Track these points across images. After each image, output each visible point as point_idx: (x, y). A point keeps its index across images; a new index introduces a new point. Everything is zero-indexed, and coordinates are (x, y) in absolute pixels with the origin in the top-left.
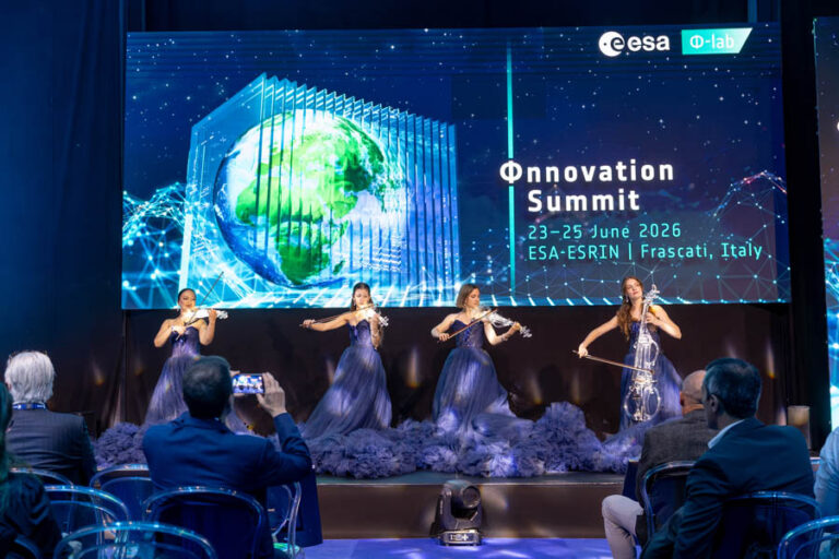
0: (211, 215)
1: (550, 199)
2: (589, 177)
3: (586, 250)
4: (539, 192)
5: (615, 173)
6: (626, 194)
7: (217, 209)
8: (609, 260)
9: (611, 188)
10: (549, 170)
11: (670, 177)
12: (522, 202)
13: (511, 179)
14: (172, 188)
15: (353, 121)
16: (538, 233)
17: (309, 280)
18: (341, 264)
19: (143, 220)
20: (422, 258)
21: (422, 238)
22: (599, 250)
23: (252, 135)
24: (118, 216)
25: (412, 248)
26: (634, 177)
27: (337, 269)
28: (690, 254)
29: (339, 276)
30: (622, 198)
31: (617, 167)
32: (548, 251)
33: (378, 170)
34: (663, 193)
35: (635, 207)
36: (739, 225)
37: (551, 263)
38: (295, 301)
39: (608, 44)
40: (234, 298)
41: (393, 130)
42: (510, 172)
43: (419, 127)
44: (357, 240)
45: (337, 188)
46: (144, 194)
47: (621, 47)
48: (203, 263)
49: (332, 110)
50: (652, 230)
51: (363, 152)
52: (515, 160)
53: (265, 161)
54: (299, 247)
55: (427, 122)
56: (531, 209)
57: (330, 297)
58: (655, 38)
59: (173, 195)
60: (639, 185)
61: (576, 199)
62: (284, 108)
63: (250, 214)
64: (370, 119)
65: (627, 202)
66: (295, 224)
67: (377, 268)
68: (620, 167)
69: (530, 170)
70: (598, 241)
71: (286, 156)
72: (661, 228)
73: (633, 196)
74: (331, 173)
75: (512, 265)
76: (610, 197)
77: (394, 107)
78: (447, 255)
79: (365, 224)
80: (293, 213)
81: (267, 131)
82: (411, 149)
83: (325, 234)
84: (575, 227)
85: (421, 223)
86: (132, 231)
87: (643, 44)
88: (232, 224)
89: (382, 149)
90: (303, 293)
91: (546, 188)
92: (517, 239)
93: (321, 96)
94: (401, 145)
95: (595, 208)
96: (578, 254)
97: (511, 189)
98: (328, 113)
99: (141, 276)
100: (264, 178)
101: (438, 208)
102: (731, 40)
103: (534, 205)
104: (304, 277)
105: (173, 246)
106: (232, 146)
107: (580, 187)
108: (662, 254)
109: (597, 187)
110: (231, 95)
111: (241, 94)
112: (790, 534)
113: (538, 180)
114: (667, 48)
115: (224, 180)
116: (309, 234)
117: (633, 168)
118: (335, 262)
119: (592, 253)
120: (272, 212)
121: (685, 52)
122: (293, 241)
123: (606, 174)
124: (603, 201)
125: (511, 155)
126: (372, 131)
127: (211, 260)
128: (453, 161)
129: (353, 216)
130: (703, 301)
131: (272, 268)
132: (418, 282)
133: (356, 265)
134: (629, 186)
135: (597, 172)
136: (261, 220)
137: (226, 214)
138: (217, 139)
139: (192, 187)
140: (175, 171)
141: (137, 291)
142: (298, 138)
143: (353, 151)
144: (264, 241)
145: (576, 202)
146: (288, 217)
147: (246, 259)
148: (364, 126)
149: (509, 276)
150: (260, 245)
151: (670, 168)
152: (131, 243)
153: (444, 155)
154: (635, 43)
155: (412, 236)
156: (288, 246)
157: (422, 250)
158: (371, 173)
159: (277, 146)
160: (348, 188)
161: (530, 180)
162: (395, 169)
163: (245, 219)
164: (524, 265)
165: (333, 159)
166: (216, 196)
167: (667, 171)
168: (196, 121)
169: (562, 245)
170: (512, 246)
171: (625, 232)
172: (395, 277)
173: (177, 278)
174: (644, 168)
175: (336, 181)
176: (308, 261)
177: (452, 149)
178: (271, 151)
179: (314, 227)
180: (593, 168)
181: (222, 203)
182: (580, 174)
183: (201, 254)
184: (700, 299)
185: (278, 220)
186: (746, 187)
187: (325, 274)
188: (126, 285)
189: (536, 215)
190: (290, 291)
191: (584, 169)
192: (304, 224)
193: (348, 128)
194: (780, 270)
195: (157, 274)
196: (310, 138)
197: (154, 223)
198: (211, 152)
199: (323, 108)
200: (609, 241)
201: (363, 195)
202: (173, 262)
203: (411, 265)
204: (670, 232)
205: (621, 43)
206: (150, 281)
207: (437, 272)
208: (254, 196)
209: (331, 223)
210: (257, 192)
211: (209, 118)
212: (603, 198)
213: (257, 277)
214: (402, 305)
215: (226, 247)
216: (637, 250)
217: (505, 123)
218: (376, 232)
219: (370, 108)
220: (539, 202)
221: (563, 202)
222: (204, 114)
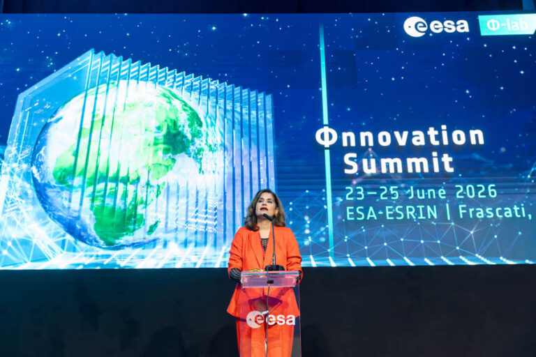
0: (28, 176)
1: (365, 161)
2: (402, 141)
3: (404, 210)
4: (354, 155)
5: (427, 138)
6: (440, 157)
7: (34, 169)
8: (426, 223)
9: (426, 151)
10: (363, 135)
11: (481, 142)
12: (338, 166)
13: (327, 143)
15: (174, 90)
16: (355, 195)
17: (122, 241)
18: (156, 224)
20: (238, 219)
21: (239, 199)
22: (417, 211)
23: (76, 103)
25: (229, 208)
26: (446, 142)
27: (151, 230)
28: (508, 213)
29: (153, 236)
30: (435, 161)
31: (429, 133)
32: (365, 211)
33: (197, 134)
34: (477, 156)
35: (449, 170)
37: (369, 223)
38: (106, 261)
39: (413, 26)
40: (43, 258)
41: (213, 99)
42: (326, 136)
43: (237, 96)
44: (173, 200)
45: (156, 151)
47: (425, 29)
48: (14, 223)
49: (155, 81)
50: (467, 191)
51: (183, 119)
52: (330, 125)
53: (87, 126)
54: (113, 209)
55: (245, 92)
56: (347, 171)
57: (143, 257)
58: (455, 22)
60: (452, 149)
61: (391, 161)
62: (110, 79)
63: (65, 177)
64: (191, 89)
65: (441, 165)
66: (111, 185)
67: (192, 228)
68: (432, 132)
69: (345, 135)
70: (415, 202)
71: (108, 121)
72: (477, 189)
73: (447, 159)
74: (151, 137)
75: (330, 226)
76: (424, 160)
77: (214, 78)
79: (183, 185)
80: (111, 174)
81: (91, 99)
82: (229, 116)
83: (141, 195)
84: (392, 188)
85: (238, 184)
87: (444, 27)
88: (48, 185)
89: (201, 115)
90: (115, 254)
91: (361, 152)
92: (334, 201)
93: (144, 69)
94: (220, 112)
95: (410, 170)
96: (396, 215)
97: (327, 153)
98: (150, 83)
100: (84, 141)
101: (255, 170)
103: (351, 167)
104: (117, 238)
106: (56, 112)
107: (393, 150)
108: (480, 214)
109: (410, 151)
110: (59, 67)
111: (68, 67)
113: (353, 144)
114: (467, 30)
115: (44, 143)
116: (125, 195)
117: (445, 134)
118: (150, 222)
119: (410, 213)
120: (90, 172)
121: (484, 33)
122: (109, 202)
123: (419, 139)
124: (417, 164)
125: (326, 121)
126: (192, 99)
127: (23, 221)
128: (270, 127)
129: (171, 178)
130: (527, 262)
131: (84, 229)
133: (172, 225)
134: (441, 150)
135: (410, 137)
136: (77, 181)
137: (43, 176)
138: (41, 105)
139: (12, 149)
142: (120, 105)
143: (173, 117)
144: (79, 204)
145: (391, 164)
146: (105, 179)
147: (59, 219)
148: (184, 95)
149: (327, 237)
150: (75, 205)
151: (480, 133)
153: (261, 122)
154: (437, 27)
155: (229, 197)
156: (103, 206)
157: (238, 210)
158: (189, 136)
159: (99, 113)
160: (166, 151)
161: (345, 144)
162: (214, 134)
163: (61, 180)
164: (341, 226)
165: (153, 125)
166: (34, 159)
167: (477, 136)
168: (23, 89)
169: (380, 206)
170: (329, 207)
171: (442, 193)
172: (211, 239)
174: (455, 134)
175: (156, 144)
177: (269, 116)
178: (93, 117)
179: (131, 188)
180: (406, 134)
181: (39, 165)
182: (393, 138)
183: (13, 215)
184: (525, 259)
185: (95, 180)
187: (140, 235)
189: (353, 176)
190: (101, 252)
191: (397, 134)
192: (121, 185)
193: (169, 97)
196: (132, 105)
198: (34, 118)
199: (146, 79)
200: (426, 202)
201: (182, 158)
203: (228, 226)
204: (486, 193)
205: (425, 26)
208: (74, 158)
209: (148, 184)
210: (76, 154)
211: (36, 87)
212: (417, 161)
213: (69, 237)
214: (217, 266)
215: (39, 208)
216: (455, 211)
217: (320, 94)
218: (192, 192)
219: (191, 79)
220: (354, 165)
221: (378, 165)
222: (31, 84)
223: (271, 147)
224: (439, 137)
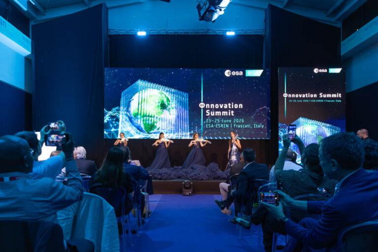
0: (127, 115)
1: (212, 112)
2: (221, 107)
3: (220, 125)
4: (209, 111)
5: (228, 106)
6: (231, 111)
7: (128, 113)
8: (226, 128)
9: (227, 110)
10: (211, 105)
12: (205, 113)
13: (202, 107)
14: (116, 108)
15: (163, 92)
16: (209, 121)
17: (151, 132)
19: (109, 116)
20: (179, 127)
21: (179, 122)
22: (224, 125)
23: (137, 95)
24: (103, 115)
25: (177, 124)
26: (233, 107)
27: (158, 129)
28: (246, 127)
29: (159, 131)
32: (211, 125)
33: (169, 104)
34: (240, 111)
35: (233, 115)
36: (258, 120)
37: (212, 128)
38: (148, 137)
39: (227, 73)
40: (132, 136)
41: (173, 94)
42: (202, 105)
43: (179, 94)
44: (163, 121)
45: (158, 109)
46: (110, 110)
48: (125, 127)
49: (157, 89)
50: (237, 120)
51: (165, 100)
52: (203, 102)
53: (140, 101)
54: (149, 124)
55: (181, 92)
57: (156, 136)
58: (239, 72)
59: (117, 110)
60: (234, 109)
61: (218, 112)
62: (145, 88)
63: (136, 115)
64: (167, 91)
65: (231, 113)
66: (148, 118)
67: (168, 129)
68: (229, 105)
69: (207, 105)
70: (223, 123)
71: (146, 101)
72: (239, 120)
73: (232, 112)
74: (157, 105)
75: (202, 129)
76: (227, 112)
77: (173, 88)
78: (186, 126)
79: (165, 118)
81: (141, 94)
82: (177, 99)
83: (155, 120)
84: (218, 120)
85: (179, 118)
86: (107, 119)
87: (236, 73)
88: (132, 117)
89: (170, 99)
90: (150, 135)
91: (211, 110)
92: (203, 121)
93: (154, 85)
94: (175, 98)
95: (223, 115)
96: (218, 126)
97: (202, 110)
99: (109, 130)
100: (140, 106)
101: (184, 114)
102: (258, 73)
105: (117, 123)
106: (132, 98)
107: (219, 109)
108: (239, 127)
109: (223, 110)
110: (131, 84)
111: (134, 84)
112: (261, 187)
113: (209, 107)
114: (242, 74)
115: (130, 106)
116: (151, 120)
117: (233, 105)
118: (158, 127)
119: (222, 126)
120: (142, 114)
121: (247, 75)
122: (147, 122)
123: (226, 107)
124: (225, 113)
125: (202, 101)
126: (167, 94)
127: (127, 127)
128: (188, 102)
129: (162, 116)
130: (249, 139)
131: (142, 129)
132: (178, 132)
133: (163, 128)
134: (231, 109)
135: (224, 106)
136: (139, 116)
137: (130, 115)
138: (128, 95)
139: (122, 108)
140: (117, 104)
141: (108, 134)
142: (148, 96)
143: (162, 99)
144: (140, 122)
145: (218, 113)
146: (146, 116)
147: (135, 126)
148: (165, 93)
149: (201, 131)
151: (242, 105)
152: (106, 122)
153: (185, 101)
154: (234, 73)
155: (177, 121)
157: (179, 125)
158: (167, 105)
160: (161, 109)
161: (207, 107)
162: (173, 104)
163: (135, 116)
164: (205, 129)
165: (157, 101)
166: (128, 110)
167: (241, 106)
168: (123, 91)
169: (214, 124)
170: (202, 124)
171: (230, 121)
172: (173, 132)
173: (118, 131)
174: (235, 105)
175: (158, 107)
176: (151, 127)
177: (187, 99)
178: (142, 99)
179: (153, 118)
181: (129, 112)
185: (144, 116)
186: (260, 110)
187: (155, 130)
188: (105, 132)
189: (208, 116)
190: (146, 135)
191: (220, 105)
192: (150, 118)
193: (161, 94)
194: (268, 131)
195: (113, 130)
196: (152, 96)
197: (112, 117)
198: (126, 99)
199: (155, 88)
200: (226, 123)
201: (165, 110)
202: (117, 127)
203: (177, 128)
204: (241, 121)
205: (230, 73)
206: (111, 132)
207: (183, 131)
208: (137, 111)
209: (157, 118)
210: (138, 109)
211: (126, 90)
212: (225, 112)
213: (138, 131)
215: (130, 123)
216: (233, 126)
217: (201, 93)
218: (168, 120)
219: (167, 88)
220: (209, 113)
221: (215, 114)
222: (125, 89)
223: (188, 108)
224: (231, 106)
